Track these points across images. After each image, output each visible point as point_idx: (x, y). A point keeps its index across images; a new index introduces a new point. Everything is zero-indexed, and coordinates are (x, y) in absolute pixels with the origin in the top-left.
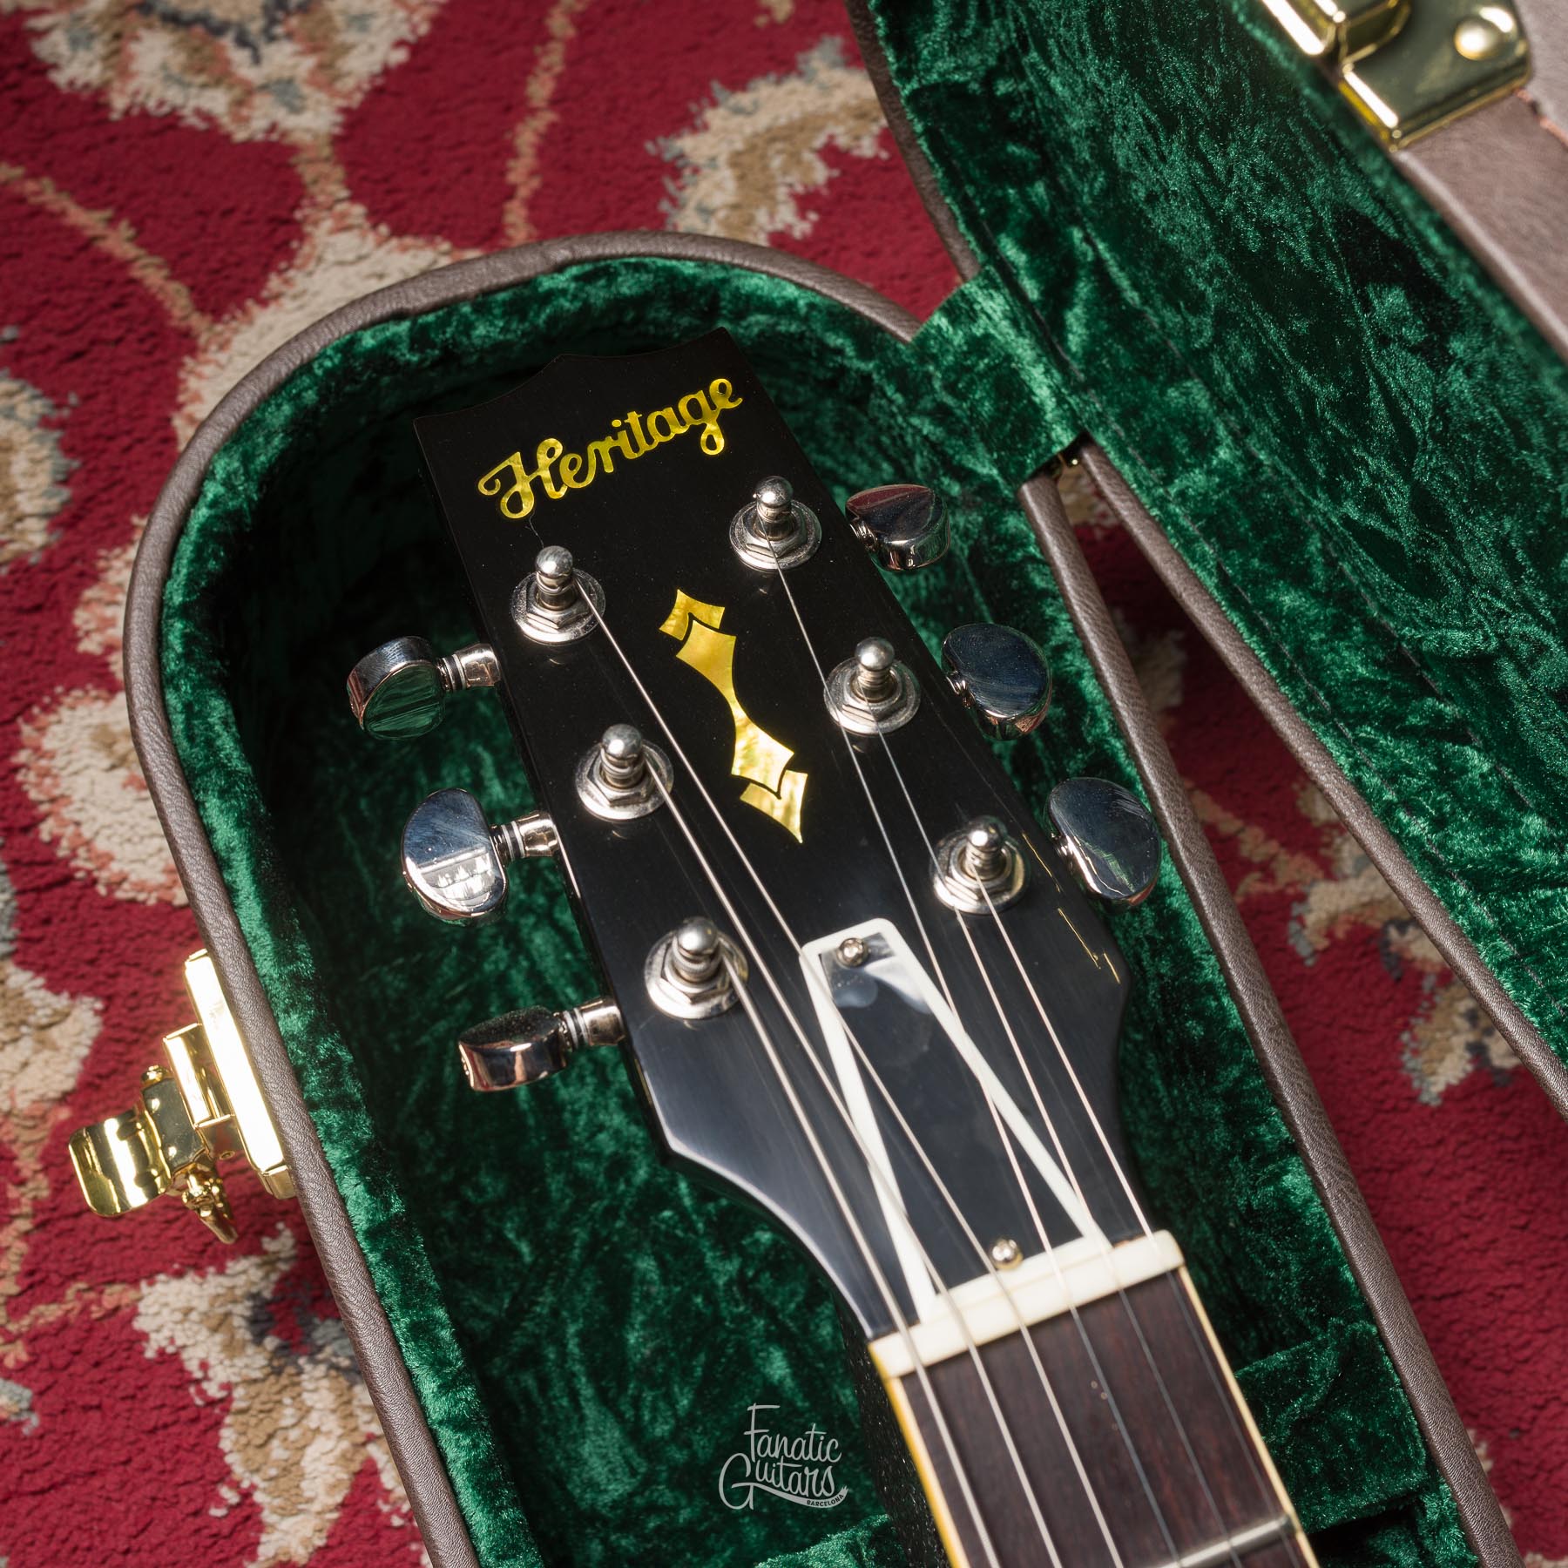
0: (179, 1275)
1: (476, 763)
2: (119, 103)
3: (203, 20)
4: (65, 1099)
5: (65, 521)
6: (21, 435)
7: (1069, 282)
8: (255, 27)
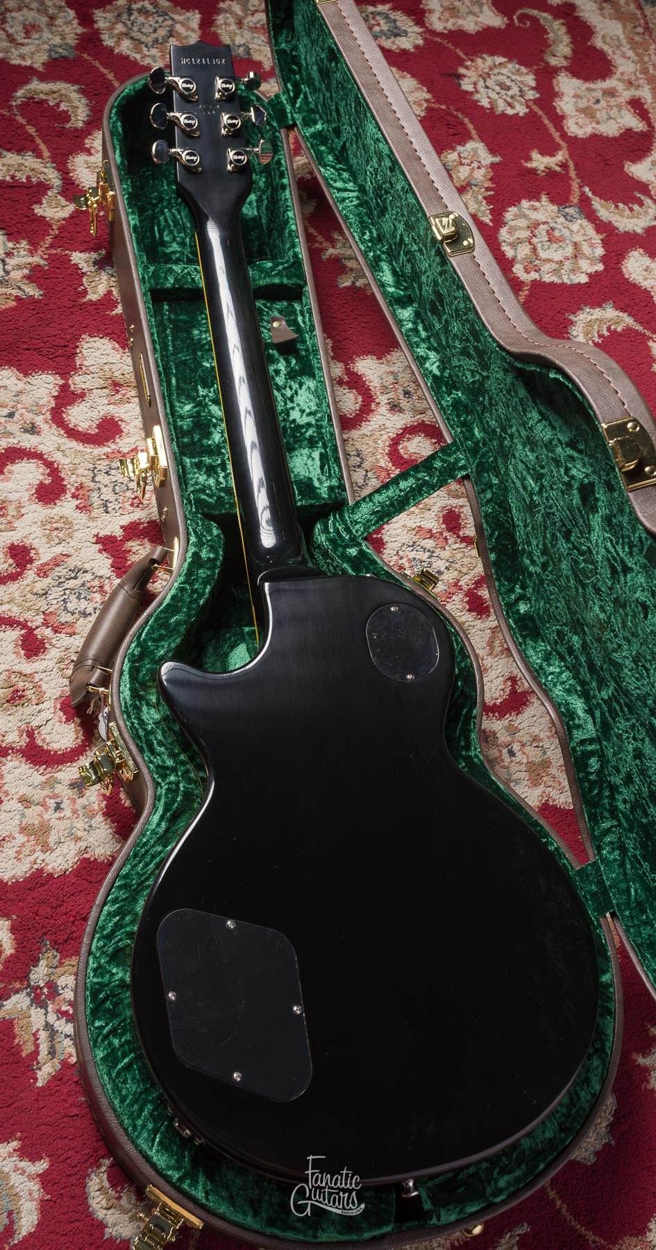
0: (81, 252)
1: (163, 183)
2: (116, 51)
3: (138, 40)
4: (64, 219)
5: (87, 123)
6: (81, 106)
7: (299, 94)
8: (150, 44)
